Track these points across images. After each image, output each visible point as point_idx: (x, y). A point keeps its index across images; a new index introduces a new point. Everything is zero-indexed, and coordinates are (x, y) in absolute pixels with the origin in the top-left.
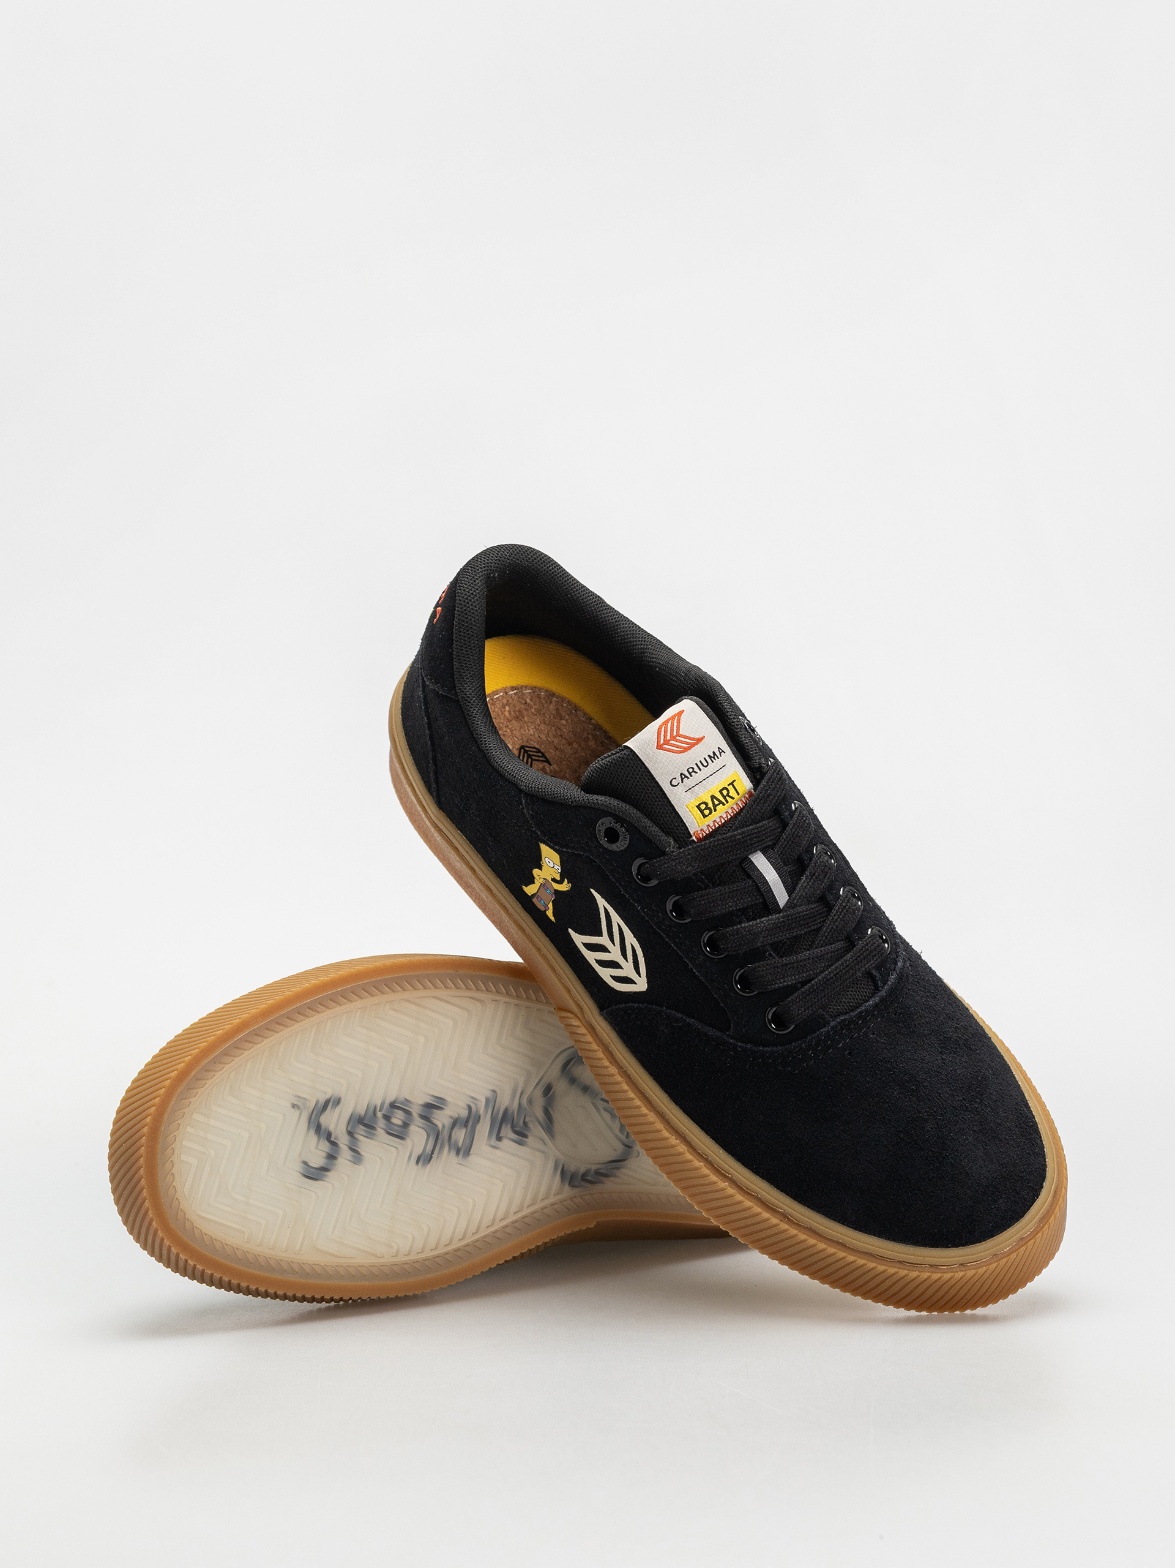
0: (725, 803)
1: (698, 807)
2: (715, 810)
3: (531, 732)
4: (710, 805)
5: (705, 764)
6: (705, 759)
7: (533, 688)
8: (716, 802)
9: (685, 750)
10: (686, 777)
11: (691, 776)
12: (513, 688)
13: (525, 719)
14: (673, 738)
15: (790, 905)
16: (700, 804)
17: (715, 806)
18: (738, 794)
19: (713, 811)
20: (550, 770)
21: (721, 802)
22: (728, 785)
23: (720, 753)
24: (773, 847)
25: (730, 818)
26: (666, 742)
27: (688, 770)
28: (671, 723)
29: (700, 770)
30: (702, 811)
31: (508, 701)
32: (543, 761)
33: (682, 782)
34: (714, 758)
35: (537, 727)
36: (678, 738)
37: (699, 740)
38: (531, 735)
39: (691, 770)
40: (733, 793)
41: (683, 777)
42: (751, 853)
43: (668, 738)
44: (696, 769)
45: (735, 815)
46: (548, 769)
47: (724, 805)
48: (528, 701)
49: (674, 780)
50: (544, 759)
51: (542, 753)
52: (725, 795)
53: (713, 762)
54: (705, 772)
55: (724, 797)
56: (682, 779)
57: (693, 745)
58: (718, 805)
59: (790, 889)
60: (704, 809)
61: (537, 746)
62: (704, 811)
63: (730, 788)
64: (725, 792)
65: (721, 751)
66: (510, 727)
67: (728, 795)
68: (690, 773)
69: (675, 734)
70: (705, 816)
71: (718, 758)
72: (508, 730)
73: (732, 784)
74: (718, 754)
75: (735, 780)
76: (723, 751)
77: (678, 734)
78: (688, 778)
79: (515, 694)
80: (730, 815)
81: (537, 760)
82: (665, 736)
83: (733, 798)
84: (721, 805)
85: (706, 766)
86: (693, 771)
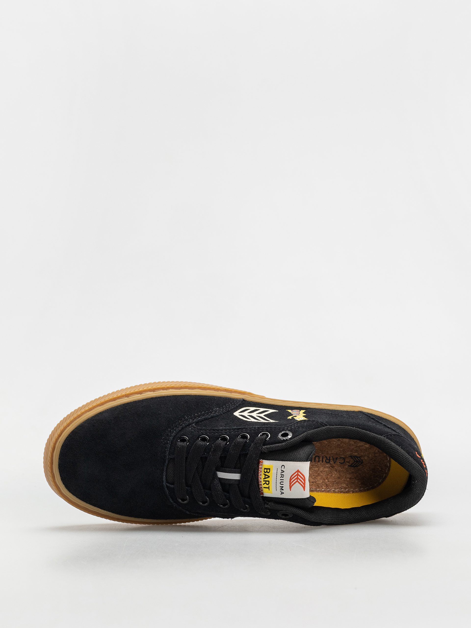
0: (264, 480)
1: (269, 469)
2: (264, 474)
3: (365, 470)
4: (267, 474)
5: (281, 483)
6: (283, 484)
7: (380, 484)
8: (266, 477)
9: (291, 480)
10: (282, 472)
11: (281, 475)
12: (386, 477)
13: (371, 472)
14: (297, 478)
15: (216, 475)
16: (270, 470)
17: (265, 475)
18: (264, 488)
19: (264, 473)
20: (347, 464)
21: (265, 478)
22: (269, 486)
23: (282, 492)
24: (238, 485)
25: (258, 478)
26: (298, 475)
27: (283, 475)
28: (303, 482)
29: (281, 480)
30: (267, 469)
31: (383, 472)
32: (352, 464)
33: (281, 470)
34: (281, 488)
35: (365, 473)
36: (296, 480)
37: (290, 488)
38: (364, 469)
39: (283, 476)
40: (266, 486)
41: (283, 472)
42: (241, 475)
43: (299, 477)
44: (282, 478)
45: (258, 481)
46: (348, 464)
47: (264, 479)
48: (377, 478)
49: (284, 467)
50: (352, 466)
51: (355, 467)
52: (267, 482)
53: (280, 487)
54: (279, 481)
55: (266, 481)
56: (282, 471)
57: (290, 484)
58: (265, 477)
59: (220, 479)
60: (268, 470)
61: (358, 467)
62: (266, 470)
63: (267, 486)
64: (267, 483)
65: (282, 493)
66: (373, 464)
67: (266, 483)
68: (282, 475)
69: (298, 480)
70: (265, 469)
71: (280, 490)
72: (372, 463)
73: (269, 488)
74: (282, 491)
75: (269, 490)
76: (282, 494)
77: (297, 481)
78: (281, 473)
79: (383, 476)
80: (259, 479)
81: (353, 463)
82: (300, 476)
83: (264, 484)
84: (264, 478)
85: (280, 483)
86: (282, 477)
